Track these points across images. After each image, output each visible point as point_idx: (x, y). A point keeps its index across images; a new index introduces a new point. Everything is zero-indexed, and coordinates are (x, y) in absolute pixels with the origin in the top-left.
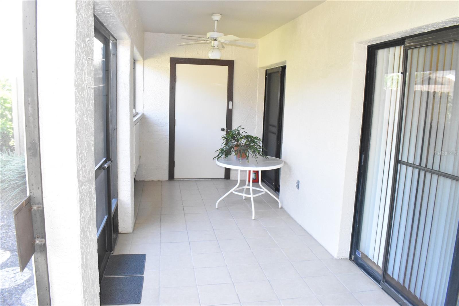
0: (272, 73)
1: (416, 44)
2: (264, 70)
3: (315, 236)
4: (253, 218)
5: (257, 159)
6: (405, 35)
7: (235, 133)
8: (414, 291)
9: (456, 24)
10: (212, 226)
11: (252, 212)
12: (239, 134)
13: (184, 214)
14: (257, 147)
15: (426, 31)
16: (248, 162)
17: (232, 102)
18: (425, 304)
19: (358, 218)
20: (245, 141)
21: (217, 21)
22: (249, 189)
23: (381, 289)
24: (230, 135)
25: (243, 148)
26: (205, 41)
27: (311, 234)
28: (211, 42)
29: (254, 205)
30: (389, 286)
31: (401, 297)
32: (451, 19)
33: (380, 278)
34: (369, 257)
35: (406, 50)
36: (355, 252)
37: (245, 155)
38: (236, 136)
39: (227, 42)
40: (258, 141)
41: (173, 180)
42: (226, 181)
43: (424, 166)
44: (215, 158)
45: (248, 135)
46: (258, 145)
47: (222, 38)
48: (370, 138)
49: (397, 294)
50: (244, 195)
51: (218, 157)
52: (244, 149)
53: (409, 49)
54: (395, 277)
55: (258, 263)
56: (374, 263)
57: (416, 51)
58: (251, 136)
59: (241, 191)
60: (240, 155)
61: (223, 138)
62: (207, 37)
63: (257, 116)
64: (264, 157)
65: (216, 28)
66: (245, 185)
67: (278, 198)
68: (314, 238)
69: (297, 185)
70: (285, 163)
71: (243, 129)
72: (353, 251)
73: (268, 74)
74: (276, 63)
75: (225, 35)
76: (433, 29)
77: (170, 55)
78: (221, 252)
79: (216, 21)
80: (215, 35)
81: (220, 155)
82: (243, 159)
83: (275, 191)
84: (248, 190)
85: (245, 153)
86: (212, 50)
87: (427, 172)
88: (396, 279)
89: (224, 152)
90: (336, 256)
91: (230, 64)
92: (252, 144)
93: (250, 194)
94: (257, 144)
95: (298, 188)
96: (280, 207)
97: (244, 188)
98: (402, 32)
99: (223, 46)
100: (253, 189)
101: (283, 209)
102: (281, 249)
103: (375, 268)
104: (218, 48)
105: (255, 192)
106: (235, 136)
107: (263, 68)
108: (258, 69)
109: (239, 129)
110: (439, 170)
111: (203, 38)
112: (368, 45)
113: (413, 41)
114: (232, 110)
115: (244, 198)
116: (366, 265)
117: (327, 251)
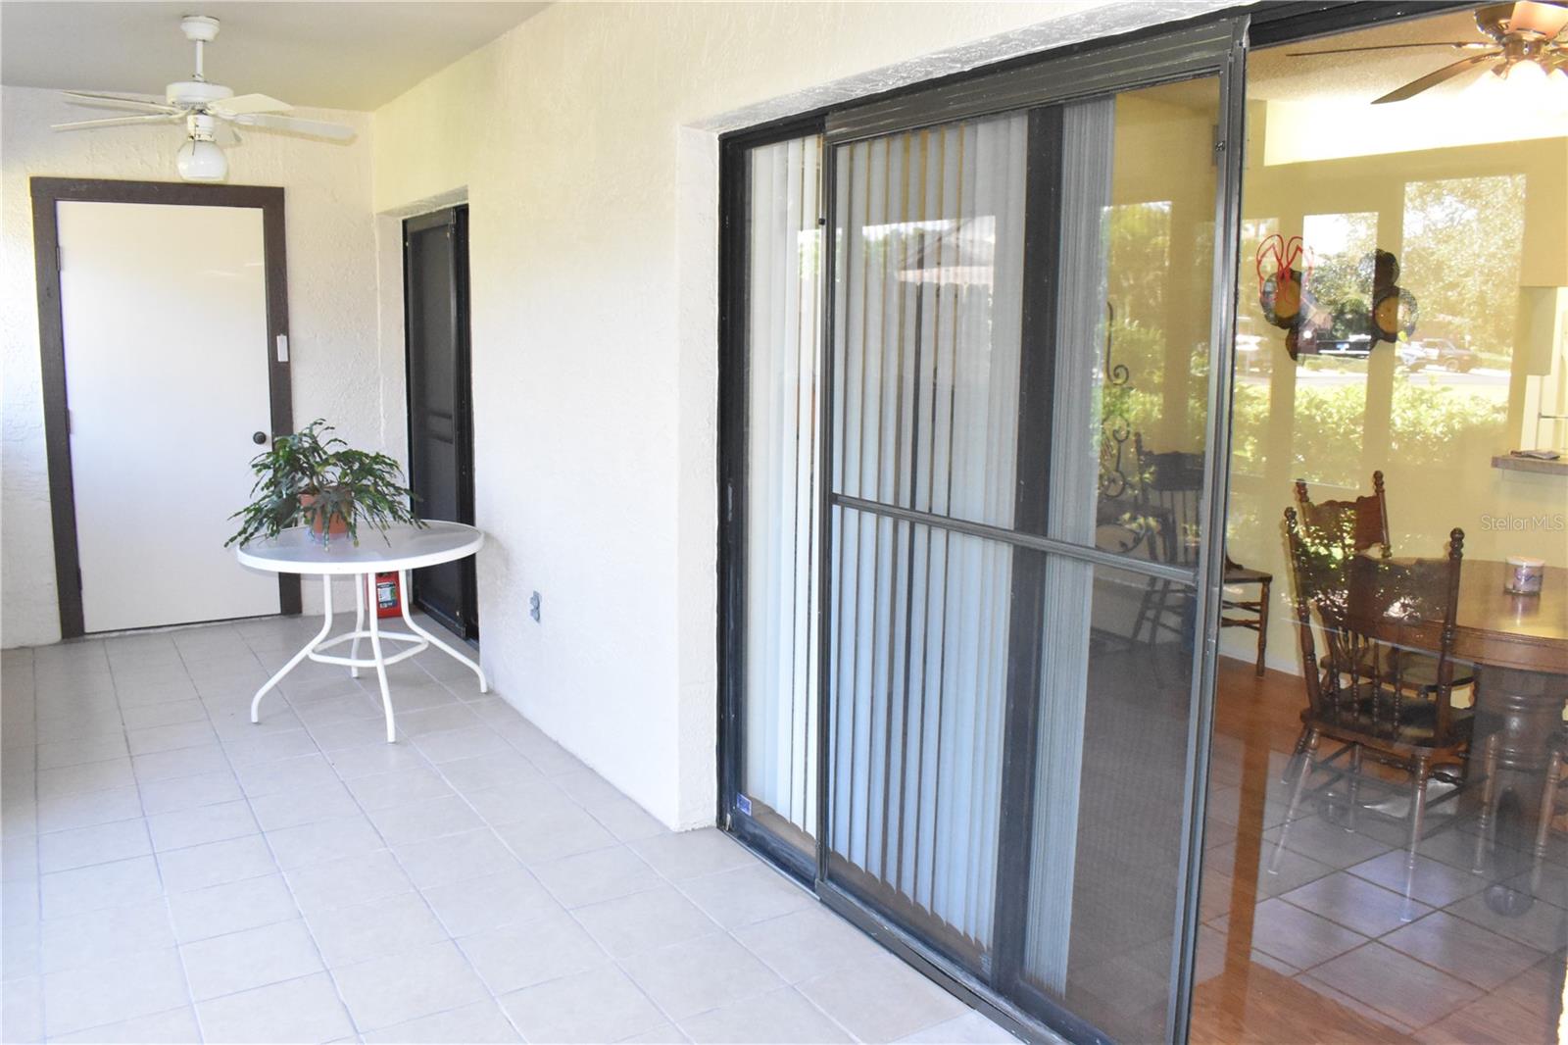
0: (427, 231)
1: (856, 129)
2: (398, 222)
3: (605, 770)
4: (391, 737)
5: (386, 532)
6: (825, 102)
7: (302, 447)
8: (912, 891)
9: (962, 68)
10: (240, 787)
11: (385, 718)
12: (315, 448)
13: (131, 757)
14: (384, 488)
15: (882, 89)
16: (356, 544)
17: (285, 337)
18: (947, 924)
19: (731, 694)
20: (338, 471)
21: (204, 41)
22: (369, 640)
23: (819, 905)
24: (281, 453)
25: (335, 498)
26: (161, 114)
27: (591, 766)
28: (184, 120)
29: (392, 693)
30: (839, 891)
31: (878, 918)
32: (945, 52)
33: (813, 869)
34: (779, 811)
35: (828, 147)
36: (734, 800)
37: (341, 521)
38: (305, 456)
39: (245, 121)
40: (387, 469)
41: (81, 638)
42: (289, 622)
43: (907, 505)
44: (232, 540)
45: (350, 450)
46: (388, 484)
47: (225, 103)
48: (748, 433)
49: (865, 910)
50: (354, 663)
51: (245, 538)
52: (336, 500)
53: (838, 145)
54: (859, 860)
55: (415, 887)
56: (793, 826)
57: (862, 150)
58: (361, 454)
59: (343, 650)
60: (324, 523)
61: (254, 466)
62: (169, 101)
63: (382, 382)
64: (414, 523)
65: (200, 69)
66: (352, 629)
67: (477, 661)
68: (601, 777)
69: (533, 607)
70: (488, 537)
71: (330, 430)
72: (726, 797)
73: (412, 234)
74: (435, 197)
75: (236, 94)
76: (901, 84)
77: (29, 168)
78: (280, 871)
79: (200, 45)
80: (198, 92)
81: (250, 530)
82: (335, 539)
83: (466, 638)
84: (367, 641)
85: (341, 513)
86: (189, 149)
87: (916, 525)
88: (862, 866)
89: (264, 517)
90: (674, 825)
91: (270, 201)
92: (365, 482)
93: (372, 657)
94: (383, 479)
95: (538, 619)
96: (484, 689)
97: (352, 640)
98: (814, 90)
99: (232, 134)
100: (381, 640)
101: (498, 695)
102: (492, 829)
103: (796, 841)
104: (214, 142)
105: (389, 648)
106: (301, 456)
107: (389, 213)
108: (375, 216)
109: (315, 433)
110: (948, 514)
111: (153, 103)
112: (722, 132)
113: (846, 121)
114: (287, 365)
115: (355, 674)
116: (768, 838)
117: (645, 811)
